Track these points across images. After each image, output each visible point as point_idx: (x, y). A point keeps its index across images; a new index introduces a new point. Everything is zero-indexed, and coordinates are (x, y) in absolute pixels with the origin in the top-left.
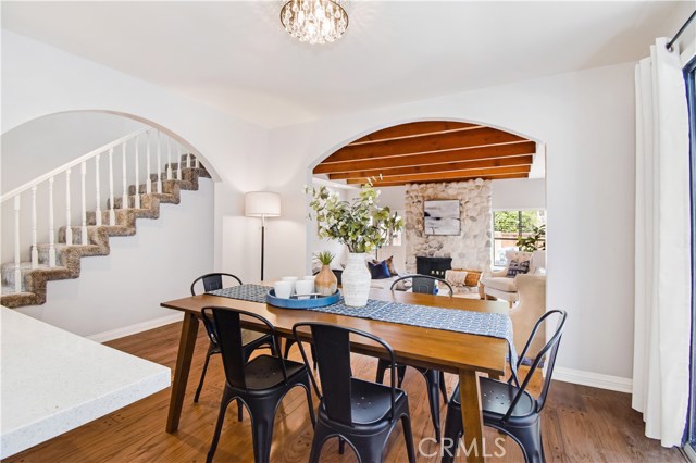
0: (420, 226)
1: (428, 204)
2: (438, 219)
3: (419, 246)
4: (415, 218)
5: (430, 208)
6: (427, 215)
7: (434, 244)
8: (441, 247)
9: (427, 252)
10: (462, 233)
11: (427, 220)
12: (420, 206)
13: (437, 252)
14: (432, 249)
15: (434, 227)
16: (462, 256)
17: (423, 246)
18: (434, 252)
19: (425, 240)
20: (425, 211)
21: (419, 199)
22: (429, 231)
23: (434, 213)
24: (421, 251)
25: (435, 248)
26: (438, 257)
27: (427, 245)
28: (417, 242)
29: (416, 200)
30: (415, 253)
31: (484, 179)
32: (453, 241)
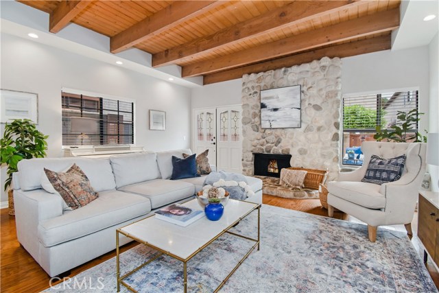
0: (256, 119)
1: (264, 94)
2: (276, 110)
3: (256, 141)
4: (252, 111)
5: (266, 98)
6: (263, 106)
7: (272, 138)
8: (279, 142)
9: (264, 148)
10: (304, 126)
11: (264, 112)
12: (256, 97)
13: (275, 147)
14: (269, 145)
15: (271, 119)
16: (302, 152)
17: (260, 141)
18: (271, 147)
19: (261, 134)
20: (262, 102)
21: (255, 90)
22: (266, 125)
23: (270, 104)
24: (258, 146)
25: (273, 143)
26: (275, 153)
27: (264, 140)
28: (253, 137)
29: (252, 92)
30: (251, 149)
31: (331, 57)
32: (292, 134)
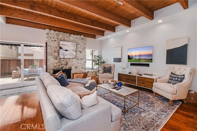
0: (56, 54)
1: (61, 43)
2: (66, 50)
3: (55, 64)
4: (53, 50)
5: (62, 45)
6: (61, 48)
7: (64, 63)
8: (67, 64)
9: (60, 67)
10: (77, 58)
11: (61, 51)
12: (56, 43)
13: (65, 66)
14: (62, 65)
15: (64, 54)
16: (76, 67)
17: (58, 64)
18: (63, 66)
19: (58, 61)
20: (60, 46)
21: (55, 39)
22: (61, 56)
23: (64, 47)
24: (57, 67)
25: (64, 65)
26: (65, 69)
27: (60, 63)
28: (54, 62)
29: (53, 39)
30: (53, 68)
31: (84, 36)
32: (72, 61)
